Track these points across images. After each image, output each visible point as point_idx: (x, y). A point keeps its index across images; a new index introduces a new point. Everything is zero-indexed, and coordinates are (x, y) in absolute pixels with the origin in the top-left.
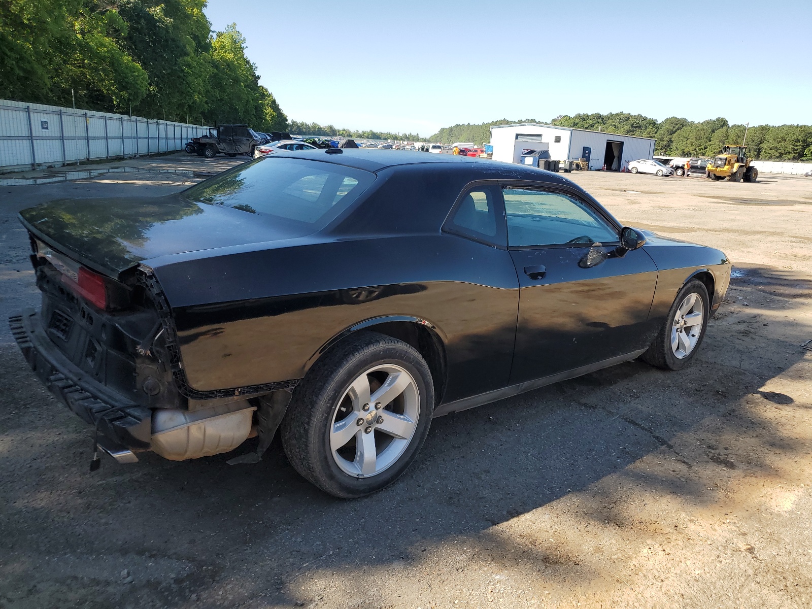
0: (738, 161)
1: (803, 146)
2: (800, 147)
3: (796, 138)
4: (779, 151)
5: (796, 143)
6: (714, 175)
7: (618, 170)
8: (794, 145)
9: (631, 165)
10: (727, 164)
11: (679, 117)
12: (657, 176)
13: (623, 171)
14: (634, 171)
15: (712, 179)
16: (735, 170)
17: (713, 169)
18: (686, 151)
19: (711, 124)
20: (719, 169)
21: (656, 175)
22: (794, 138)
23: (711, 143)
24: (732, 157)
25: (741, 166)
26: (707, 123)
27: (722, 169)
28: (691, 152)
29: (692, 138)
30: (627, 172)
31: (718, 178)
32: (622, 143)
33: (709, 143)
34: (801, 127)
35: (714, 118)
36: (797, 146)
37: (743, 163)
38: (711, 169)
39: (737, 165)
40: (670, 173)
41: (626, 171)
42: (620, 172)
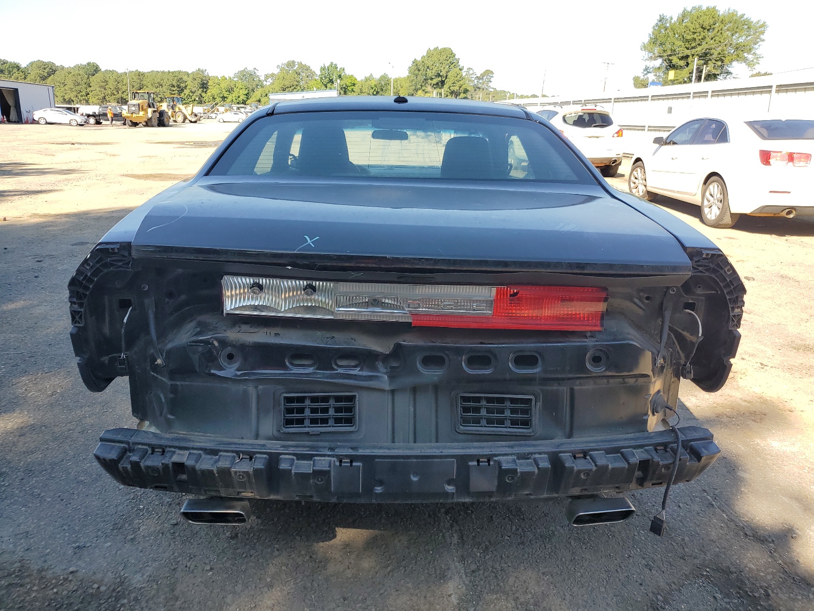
0: (150, 107)
1: (178, 91)
2: (176, 92)
3: (171, 83)
4: (159, 96)
5: (172, 88)
6: (131, 121)
7: (19, 120)
8: (170, 90)
9: (37, 115)
10: (141, 109)
11: (46, 60)
12: (72, 125)
13: (27, 123)
14: (42, 121)
15: (130, 126)
16: (150, 115)
17: (129, 115)
18: (67, 97)
19: (84, 69)
20: (134, 115)
21: (70, 124)
22: (169, 83)
23: (92, 89)
24: (143, 103)
25: (154, 111)
26: (79, 67)
27: (138, 115)
28: (72, 98)
29: (70, 84)
30: (31, 123)
31: (135, 124)
32: (16, 90)
33: (89, 89)
34: (173, 73)
35: (85, 63)
36: (173, 91)
37: (154, 107)
38: (127, 115)
39: (150, 110)
40: (85, 122)
41: (29, 122)
42: (22, 123)
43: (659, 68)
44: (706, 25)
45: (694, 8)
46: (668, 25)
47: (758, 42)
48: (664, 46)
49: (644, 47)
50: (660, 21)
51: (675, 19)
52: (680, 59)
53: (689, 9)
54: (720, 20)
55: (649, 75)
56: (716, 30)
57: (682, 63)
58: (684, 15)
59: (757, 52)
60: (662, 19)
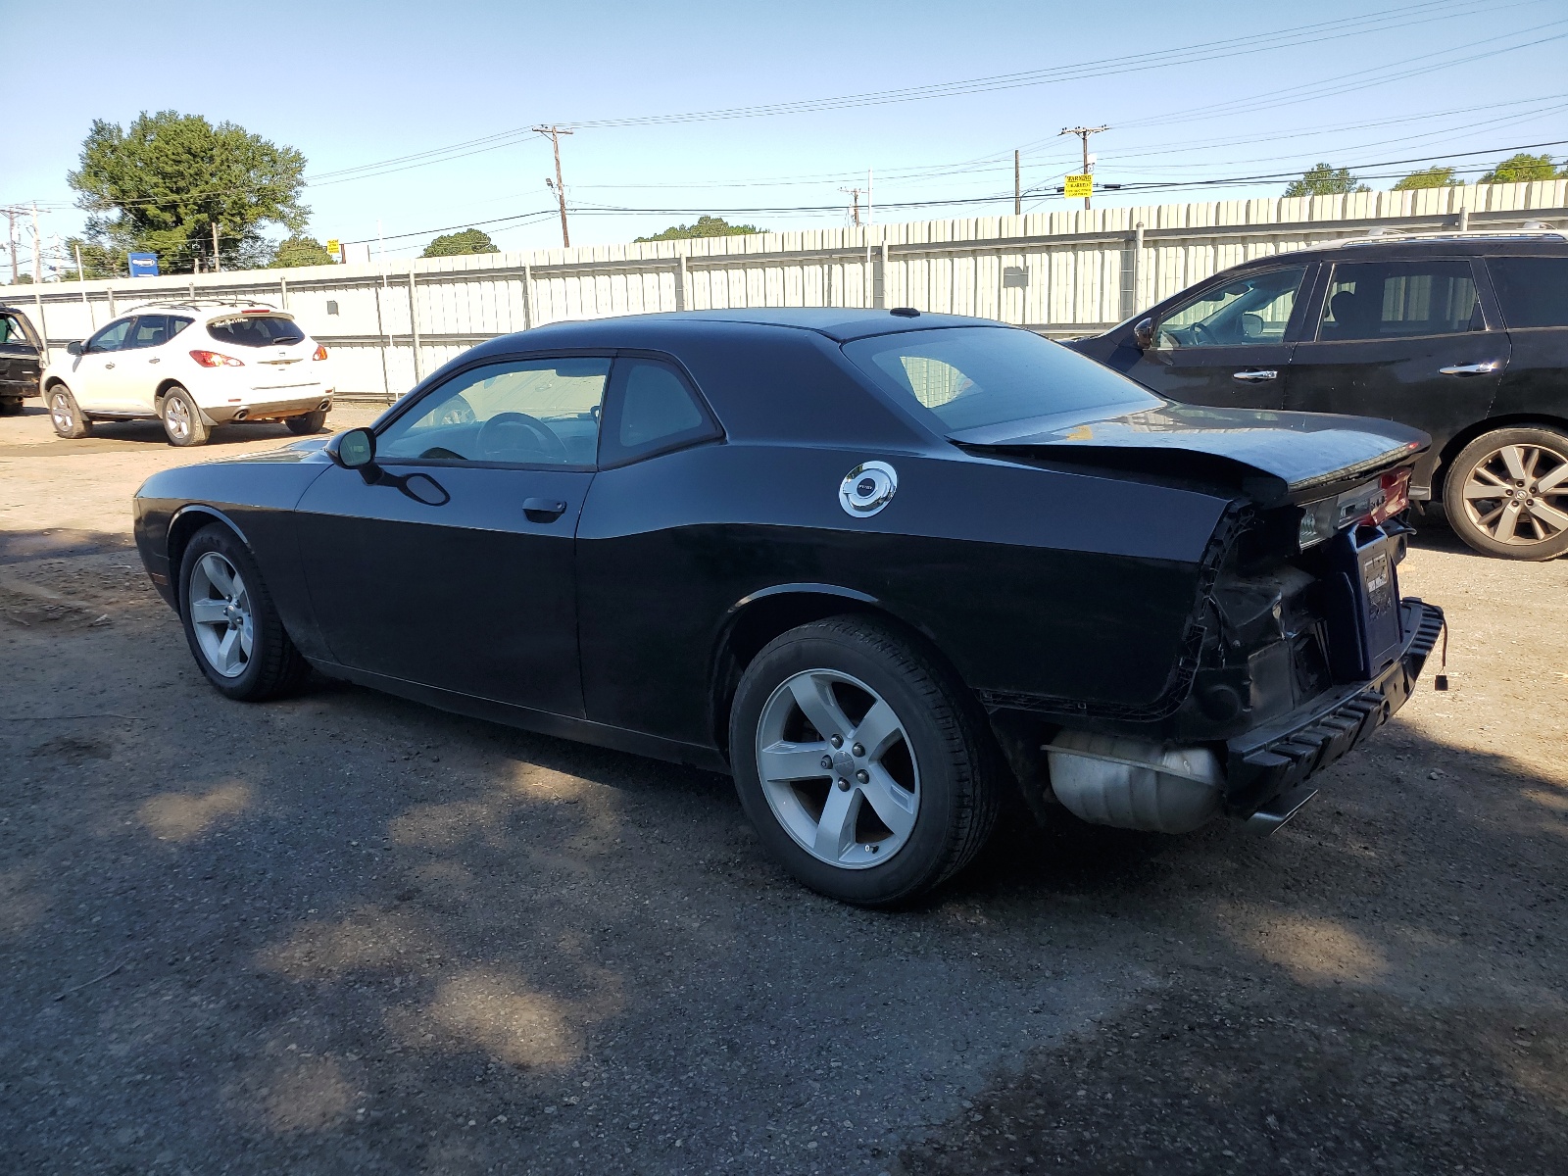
43: (120, 225)
44: (196, 146)
45: (161, 114)
46: (116, 142)
47: (293, 187)
48: (120, 183)
49: (76, 181)
50: (98, 132)
51: (126, 133)
52: (161, 210)
53: (152, 115)
54: (220, 143)
55: (102, 238)
56: (218, 161)
57: (168, 217)
58: (144, 127)
59: (299, 202)
60: (100, 129)
